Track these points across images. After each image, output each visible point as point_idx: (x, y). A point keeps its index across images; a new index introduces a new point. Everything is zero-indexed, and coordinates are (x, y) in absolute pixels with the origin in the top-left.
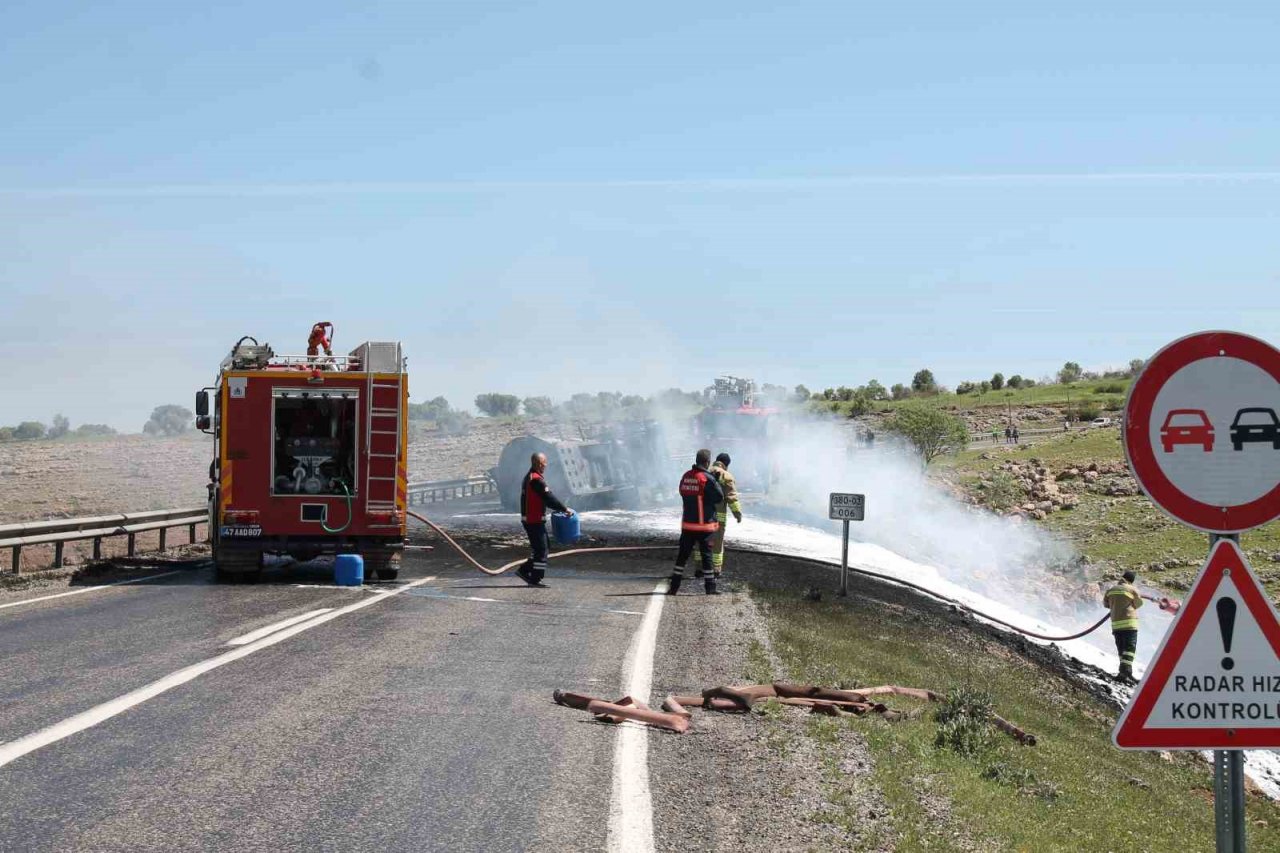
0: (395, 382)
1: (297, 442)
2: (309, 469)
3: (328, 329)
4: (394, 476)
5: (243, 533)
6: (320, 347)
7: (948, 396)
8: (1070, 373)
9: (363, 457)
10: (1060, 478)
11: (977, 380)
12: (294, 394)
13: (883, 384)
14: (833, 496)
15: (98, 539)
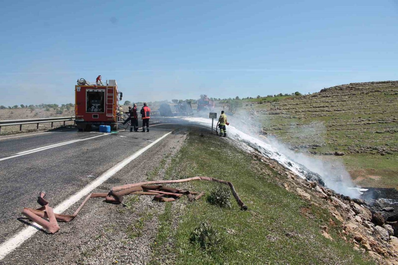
0: (112, 88)
1: (93, 101)
2: (95, 107)
3: (100, 77)
4: (112, 108)
5: (80, 121)
6: (99, 81)
7: (241, 100)
8: (258, 97)
9: (106, 104)
10: (257, 112)
11: (245, 98)
12: (91, 90)
13: (231, 98)
14: (210, 113)
15: (64, 121)
